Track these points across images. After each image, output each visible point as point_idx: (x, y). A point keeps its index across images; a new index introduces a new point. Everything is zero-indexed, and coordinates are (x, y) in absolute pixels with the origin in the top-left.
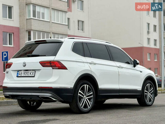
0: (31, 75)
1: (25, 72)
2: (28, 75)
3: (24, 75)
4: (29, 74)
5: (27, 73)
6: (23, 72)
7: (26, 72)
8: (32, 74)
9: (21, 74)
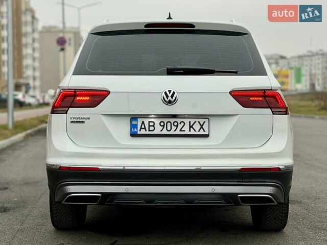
0: (192, 132)
1: (165, 120)
2: (181, 130)
3: (165, 132)
4: (186, 128)
5: (177, 126)
6: (157, 121)
7: (172, 120)
8: (197, 126)
9: (152, 128)
